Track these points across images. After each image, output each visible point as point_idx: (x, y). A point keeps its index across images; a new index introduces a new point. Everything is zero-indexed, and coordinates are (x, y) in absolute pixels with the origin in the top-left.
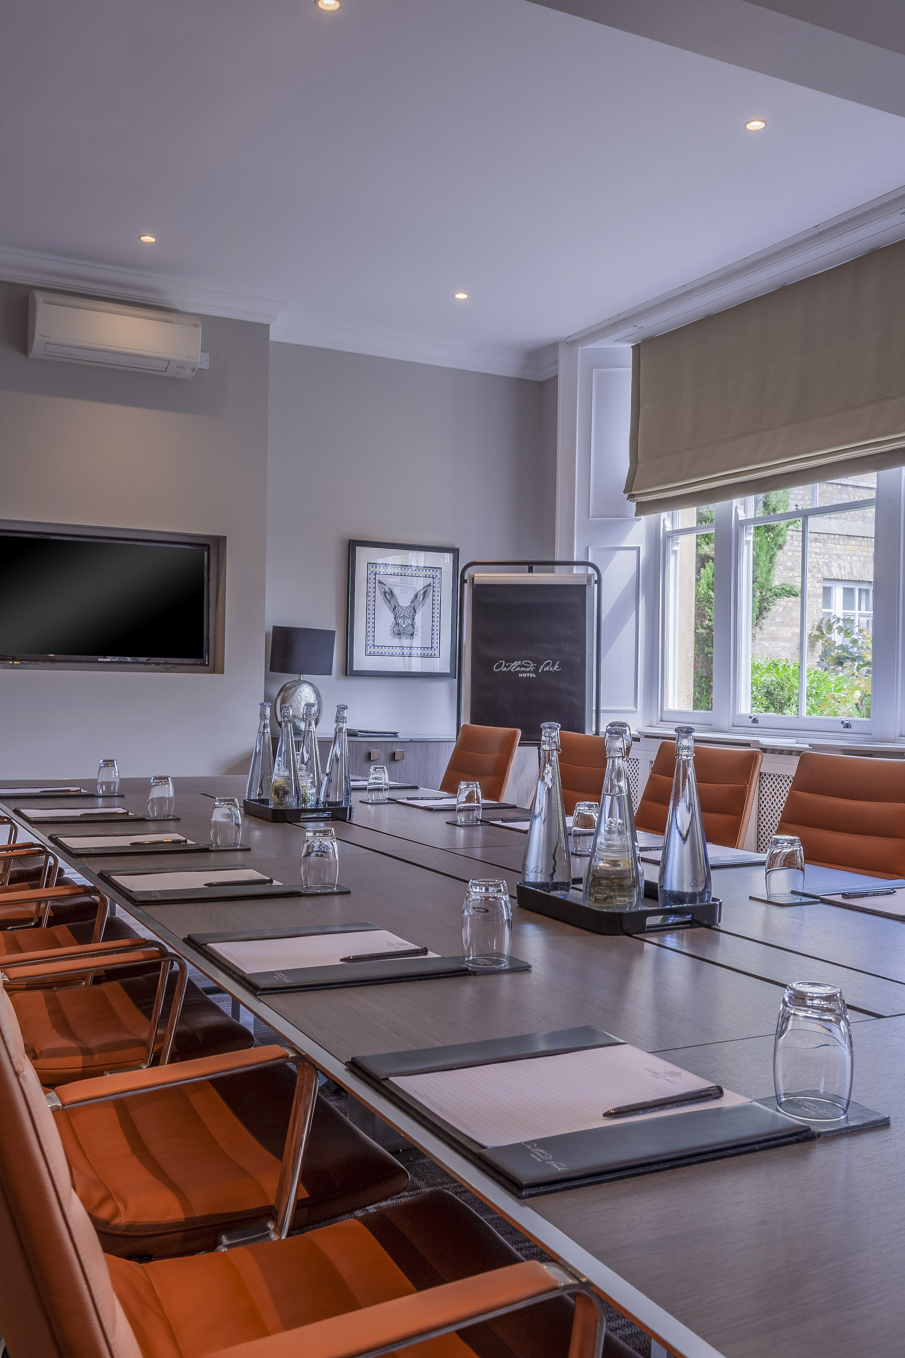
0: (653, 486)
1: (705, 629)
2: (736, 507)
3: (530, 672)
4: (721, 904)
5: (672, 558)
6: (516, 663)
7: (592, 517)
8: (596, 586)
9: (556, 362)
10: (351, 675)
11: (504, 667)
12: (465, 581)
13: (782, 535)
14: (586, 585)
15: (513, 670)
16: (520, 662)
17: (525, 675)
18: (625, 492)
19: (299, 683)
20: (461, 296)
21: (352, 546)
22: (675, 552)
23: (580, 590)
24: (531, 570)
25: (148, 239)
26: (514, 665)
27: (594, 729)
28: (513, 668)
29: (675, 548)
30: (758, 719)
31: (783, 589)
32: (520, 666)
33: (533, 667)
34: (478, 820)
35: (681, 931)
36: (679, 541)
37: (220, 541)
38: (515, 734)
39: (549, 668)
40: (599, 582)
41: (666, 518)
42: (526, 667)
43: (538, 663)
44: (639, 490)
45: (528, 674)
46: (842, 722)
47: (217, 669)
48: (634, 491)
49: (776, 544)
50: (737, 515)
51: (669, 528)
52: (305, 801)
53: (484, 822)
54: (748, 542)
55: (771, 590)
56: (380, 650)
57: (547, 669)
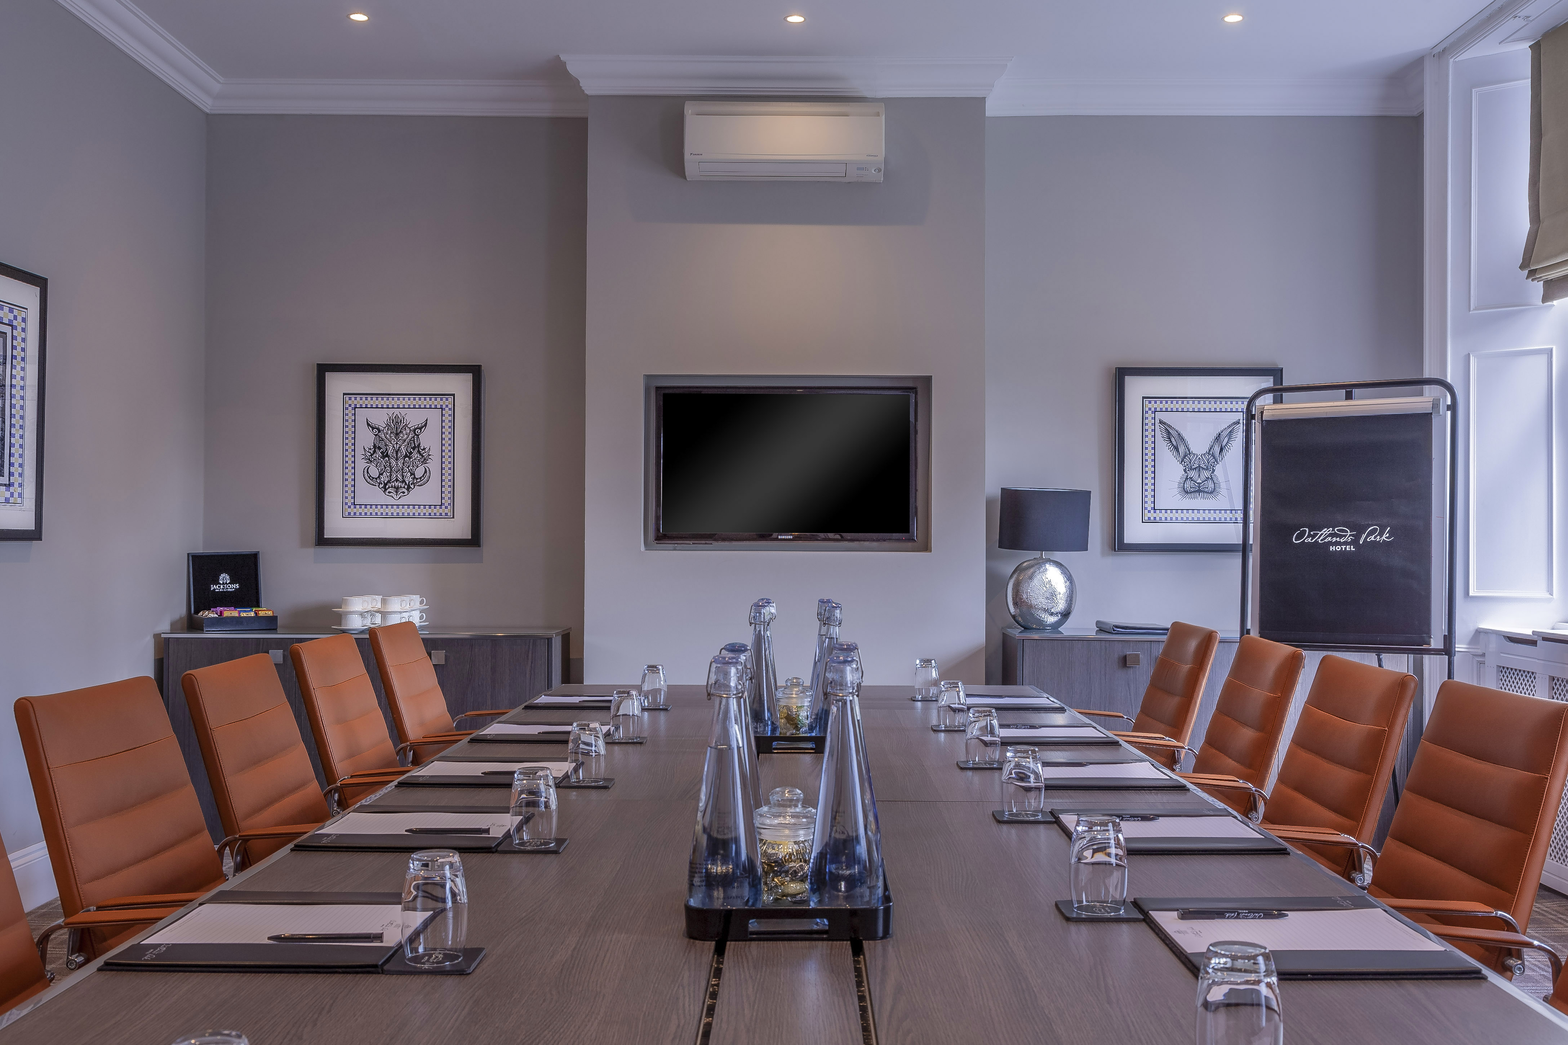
3: (1346, 543)
6: (1326, 531)
7: (1475, 309)
8: (1448, 413)
9: (1421, 89)
10: (1120, 549)
11: (1308, 537)
12: (1253, 417)
14: (1433, 414)
15: (1321, 540)
16: (1331, 529)
17: (1338, 548)
19: (1040, 563)
20: (1233, 18)
21: (1121, 375)
23: (1423, 420)
24: (1349, 396)
25: (796, 19)
26: (1322, 534)
28: (1321, 538)
32: (1332, 535)
33: (1350, 535)
39: (1375, 538)
40: (1453, 408)
42: (1341, 536)
43: (1359, 530)
45: (1344, 547)
48: (1536, 264)
56: (1163, 515)
57: (1372, 538)
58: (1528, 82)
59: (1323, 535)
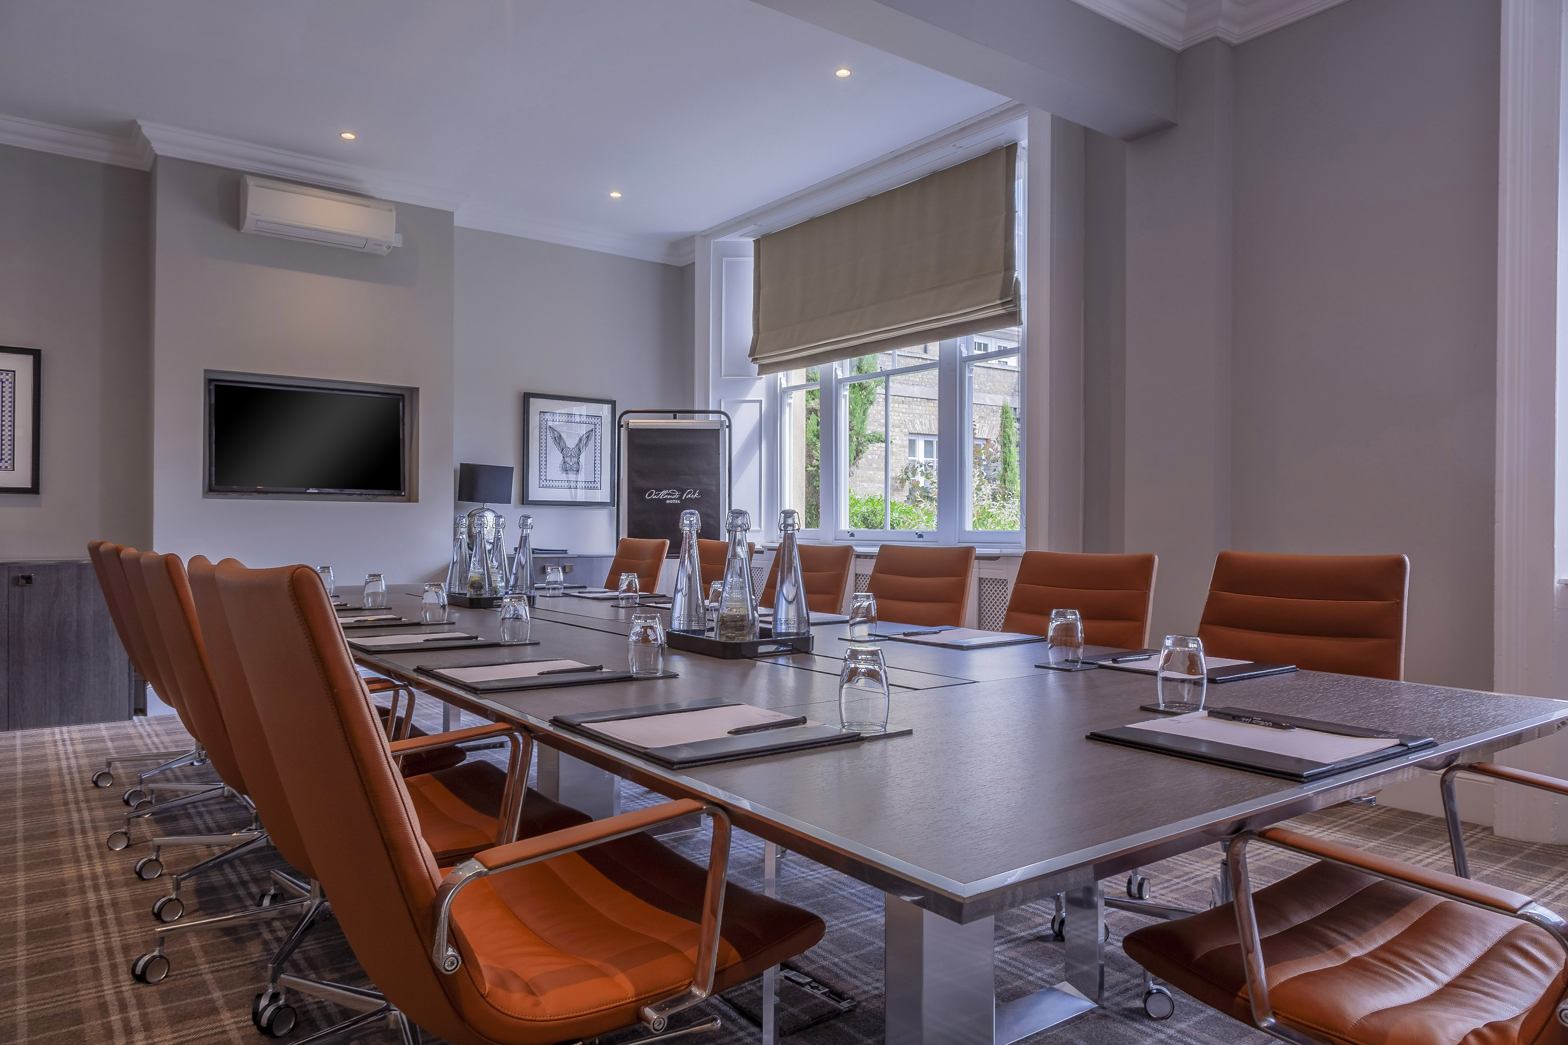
0: (772, 351)
1: (814, 467)
2: (836, 369)
3: (675, 499)
5: (787, 409)
6: (664, 492)
7: (724, 376)
8: (727, 430)
9: (693, 251)
10: (526, 504)
11: (655, 495)
12: (622, 426)
13: (873, 394)
14: (719, 430)
15: (662, 497)
16: (667, 491)
17: (671, 501)
18: (749, 356)
19: (483, 510)
20: (615, 195)
21: (526, 398)
22: (790, 404)
23: (715, 433)
24: (675, 418)
25: (348, 136)
29: (790, 401)
30: (854, 533)
31: (874, 436)
32: (668, 494)
33: (678, 494)
34: (636, 603)
36: (792, 396)
37: (414, 391)
38: (664, 543)
39: (691, 496)
40: (729, 427)
41: (782, 377)
42: (673, 495)
43: (682, 491)
44: (761, 354)
45: (674, 501)
46: (917, 534)
47: (413, 498)
48: (757, 355)
49: (868, 401)
50: (836, 375)
51: (784, 385)
52: (496, 592)
53: (641, 605)
54: (845, 396)
55: (865, 437)
56: (551, 483)
57: (689, 496)
58: (752, 259)
59: (663, 494)
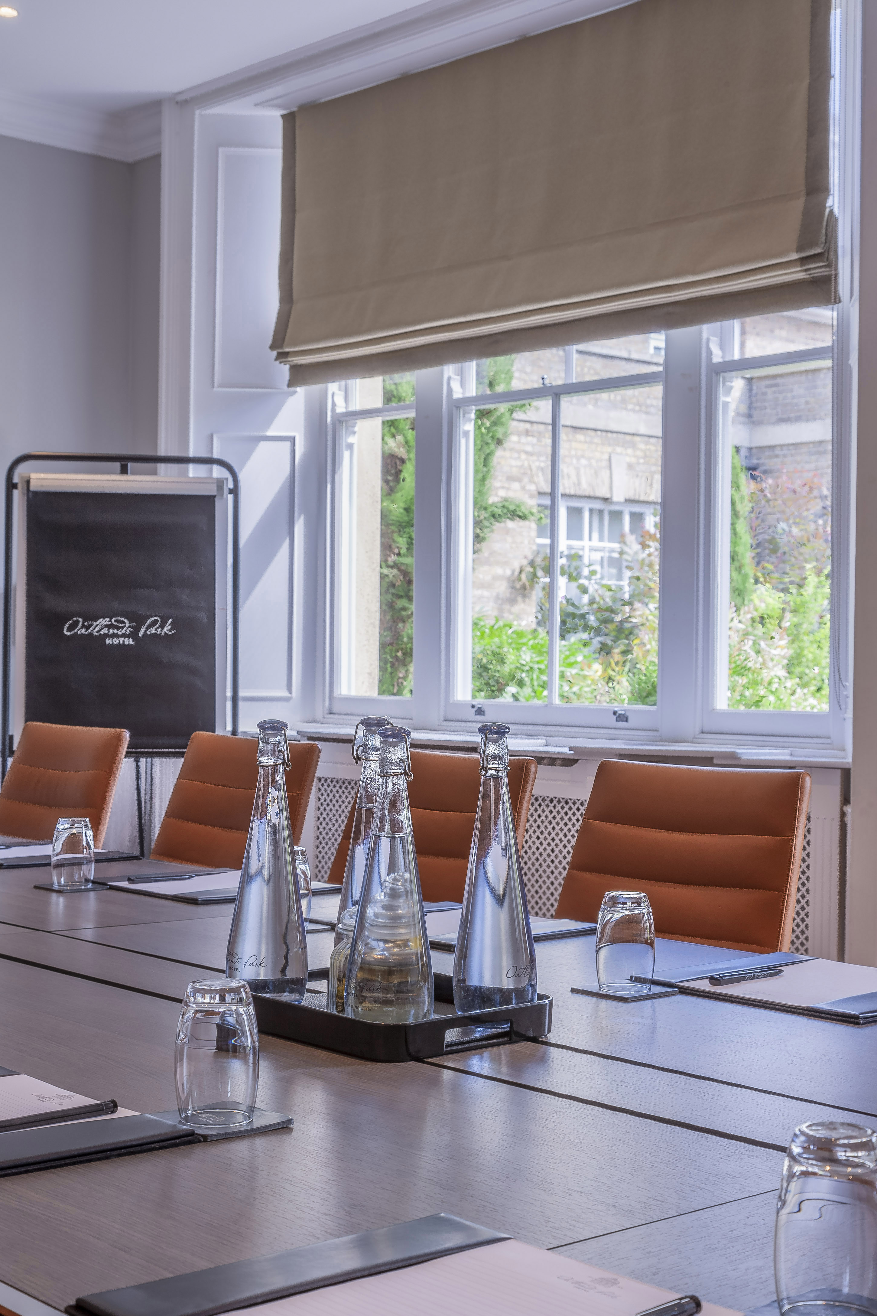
0: (318, 340)
1: (392, 567)
2: (449, 379)
3: (124, 636)
4: (551, 1002)
5: (346, 454)
6: (102, 622)
7: (220, 386)
8: (230, 497)
9: (158, 132)
11: (82, 628)
12: (15, 486)
13: (502, 424)
14: (214, 496)
15: (97, 632)
16: (108, 619)
17: (116, 641)
18: (272, 347)
22: (350, 447)
23: (204, 503)
24: (124, 470)
26: (97, 625)
27: (229, 728)
28: (97, 629)
29: (351, 440)
30: (484, 709)
31: (503, 507)
32: (109, 627)
33: (129, 627)
34: (87, 881)
35: (494, 1049)
36: (356, 429)
38: (119, 738)
39: (156, 630)
40: (235, 491)
41: (337, 391)
42: (119, 628)
43: (138, 620)
44: (295, 345)
45: (121, 640)
46: (615, 713)
48: (288, 346)
49: (493, 437)
50: (450, 390)
51: (341, 408)
53: (99, 884)
54: (466, 434)
55: (485, 509)
57: (153, 630)
58: (279, 152)
59: (99, 626)
